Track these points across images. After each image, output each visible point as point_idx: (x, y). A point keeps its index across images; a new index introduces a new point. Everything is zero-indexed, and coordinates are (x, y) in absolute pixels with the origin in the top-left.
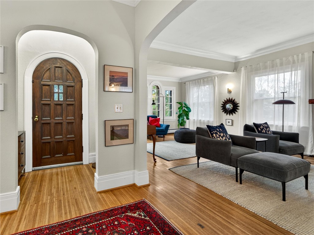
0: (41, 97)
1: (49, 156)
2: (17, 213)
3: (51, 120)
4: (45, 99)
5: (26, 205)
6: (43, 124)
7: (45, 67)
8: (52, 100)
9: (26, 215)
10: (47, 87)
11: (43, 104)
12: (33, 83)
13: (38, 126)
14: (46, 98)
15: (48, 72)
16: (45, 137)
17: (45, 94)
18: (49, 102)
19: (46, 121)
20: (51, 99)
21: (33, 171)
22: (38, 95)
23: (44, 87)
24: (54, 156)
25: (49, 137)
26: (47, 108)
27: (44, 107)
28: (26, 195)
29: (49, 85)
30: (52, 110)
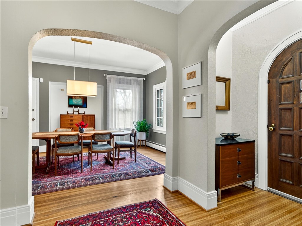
0: (280, 100)
1: (290, 182)
2: (204, 213)
3: (293, 130)
4: (285, 101)
5: (218, 213)
6: (282, 135)
7: (284, 59)
8: (295, 103)
9: (205, 219)
10: (288, 85)
11: (282, 109)
12: (268, 83)
13: (275, 138)
14: (286, 99)
15: (290, 64)
16: (284, 153)
17: (285, 95)
18: (290, 106)
19: (286, 131)
20: (293, 102)
21: (268, 191)
22: (275, 97)
23: (283, 86)
24: (298, 185)
25: (291, 156)
26: (288, 114)
27: (283, 113)
28: (230, 206)
29: (290, 82)
30: (295, 117)
